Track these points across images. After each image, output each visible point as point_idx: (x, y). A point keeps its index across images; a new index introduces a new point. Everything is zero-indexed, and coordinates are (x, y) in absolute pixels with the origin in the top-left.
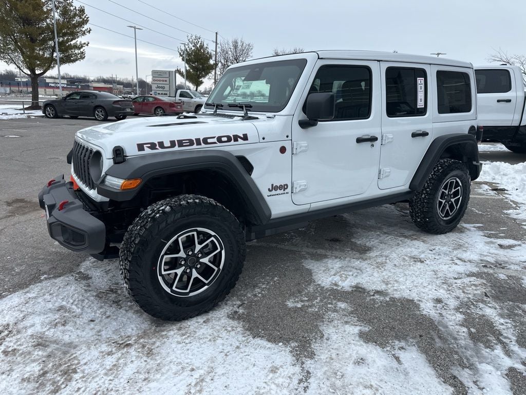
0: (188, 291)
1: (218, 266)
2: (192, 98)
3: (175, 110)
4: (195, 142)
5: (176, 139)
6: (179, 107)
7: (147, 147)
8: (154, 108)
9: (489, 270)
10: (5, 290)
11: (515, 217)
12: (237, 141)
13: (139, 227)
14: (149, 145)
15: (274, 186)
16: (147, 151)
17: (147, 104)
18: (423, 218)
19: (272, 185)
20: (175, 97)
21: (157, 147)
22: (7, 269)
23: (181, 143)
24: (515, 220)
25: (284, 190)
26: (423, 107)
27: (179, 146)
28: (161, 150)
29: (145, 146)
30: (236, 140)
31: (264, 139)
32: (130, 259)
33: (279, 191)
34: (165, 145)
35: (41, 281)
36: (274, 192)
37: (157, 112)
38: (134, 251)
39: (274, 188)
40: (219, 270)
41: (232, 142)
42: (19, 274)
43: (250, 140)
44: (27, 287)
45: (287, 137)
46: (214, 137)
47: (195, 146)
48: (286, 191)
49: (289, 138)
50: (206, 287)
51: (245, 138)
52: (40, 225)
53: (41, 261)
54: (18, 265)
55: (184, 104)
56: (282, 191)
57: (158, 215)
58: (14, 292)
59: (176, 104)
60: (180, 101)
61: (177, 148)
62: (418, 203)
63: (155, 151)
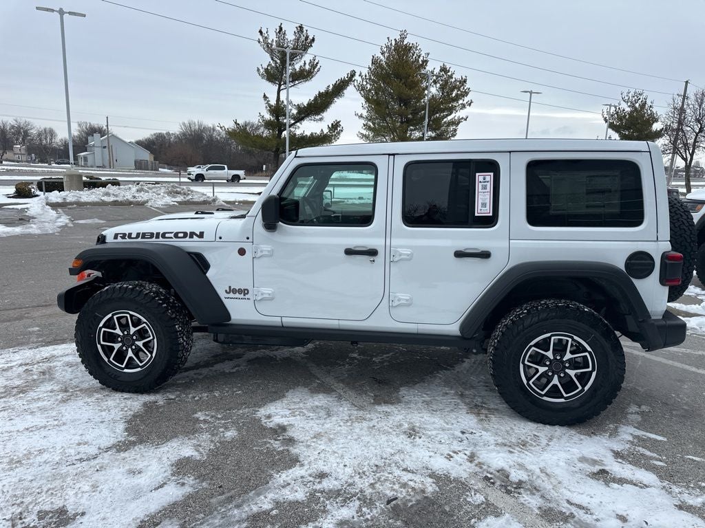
0: (123, 366)
4: (155, 235)
12: (193, 237)
14: (122, 235)
15: (232, 288)
16: (119, 239)
19: (230, 287)
21: (127, 237)
23: (144, 235)
25: (244, 295)
26: (491, 214)
27: (142, 238)
28: (128, 240)
29: (119, 235)
30: (191, 237)
31: (220, 238)
33: (237, 295)
34: (132, 237)
36: (231, 295)
39: (231, 290)
41: (188, 239)
43: (206, 237)
45: (248, 238)
46: (172, 233)
47: (154, 239)
48: (247, 296)
49: (250, 240)
51: (201, 235)
56: (242, 296)
61: (139, 239)
63: (124, 240)
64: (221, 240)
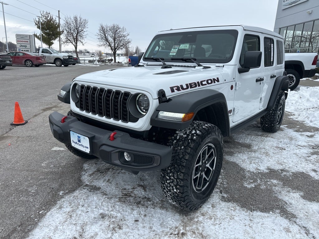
0: (201, 188)
1: (212, 167)
2: (52, 54)
3: (40, 62)
4: (197, 84)
5: (188, 83)
6: (43, 60)
7: (175, 89)
8: (24, 61)
9: (317, 150)
10: (40, 209)
11: (297, 120)
13: (183, 147)
14: (176, 88)
16: (176, 92)
17: (18, 58)
18: (270, 124)
20: (38, 53)
21: (180, 89)
22: (21, 191)
24: (298, 121)
26: (273, 61)
27: (191, 88)
28: (182, 91)
29: (174, 88)
30: (214, 82)
31: (225, 80)
32: (183, 171)
34: (184, 88)
35: (62, 197)
37: (27, 63)
38: (186, 164)
40: (213, 170)
42: (37, 193)
43: (220, 81)
44: (56, 204)
45: (234, 79)
46: (205, 81)
47: (197, 87)
48: (231, 114)
50: (208, 183)
52: (14, 152)
53: (45, 181)
54: (28, 186)
55: (45, 58)
57: (195, 137)
58: (48, 209)
59: (41, 58)
60: (42, 56)
62: (268, 116)
63: (180, 92)
64: (226, 82)
